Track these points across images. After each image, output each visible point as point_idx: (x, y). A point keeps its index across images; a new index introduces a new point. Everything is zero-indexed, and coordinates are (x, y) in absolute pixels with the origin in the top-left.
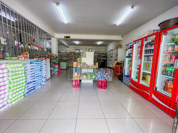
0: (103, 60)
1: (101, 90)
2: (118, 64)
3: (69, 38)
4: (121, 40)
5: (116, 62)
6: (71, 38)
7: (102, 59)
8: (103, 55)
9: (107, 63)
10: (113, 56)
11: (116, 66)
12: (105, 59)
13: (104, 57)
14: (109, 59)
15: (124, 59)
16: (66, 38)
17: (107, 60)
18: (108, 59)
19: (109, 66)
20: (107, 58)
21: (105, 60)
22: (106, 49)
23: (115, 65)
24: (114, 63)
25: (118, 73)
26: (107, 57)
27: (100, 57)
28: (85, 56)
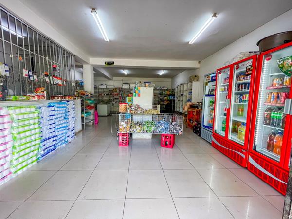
0: (168, 100)
1: (166, 151)
2: (192, 106)
3: (112, 64)
4: (197, 68)
5: (189, 103)
6: (115, 64)
7: (166, 98)
8: (167, 93)
9: (175, 105)
10: (185, 94)
11: (190, 110)
12: (171, 98)
13: (169, 95)
14: (178, 99)
15: (203, 99)
16: (108, 64)
17: (174, 100)
18: (176, 98)
19: (178, 111)
20: (174, 98)
21: (171, 101)
22: (173, 83)
23: (188, 108)
24: (187, 105)
25: (193, 122)
26: (174, 95)
27: (163, 95)
28: (139, 94)
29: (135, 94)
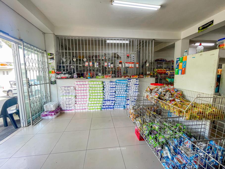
16: (203, 29)
28: (183, 69)
29: (177, 70)
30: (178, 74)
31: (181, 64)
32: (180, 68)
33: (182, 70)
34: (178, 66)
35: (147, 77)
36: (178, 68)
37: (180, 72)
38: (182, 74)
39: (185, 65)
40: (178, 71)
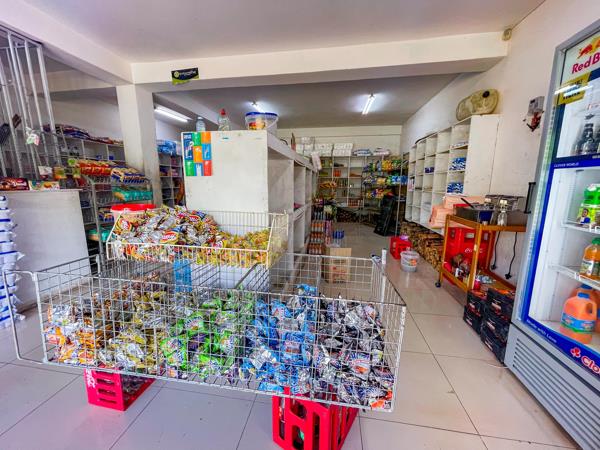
0: (388, 187)
6: (202, 76)
8: (385, 165)
10: (439, 166)
11: (454, 224)
16: (181, 78)
18: (410, 182)
19: (414, 219)
21: (394, 188)
23: (449, 217)
25: (465, 273)
28: (207, 163)
29: (189, 163)
30: (194, 174)
31: (198, 150)
32: (197, 159)
33: (203, 165)
34: (191, 153)
35: (47, 187)
36: (192, 159)
37: (199, 169)
38: (204, 174)
39: (209, 154)
40: (194, 167)
